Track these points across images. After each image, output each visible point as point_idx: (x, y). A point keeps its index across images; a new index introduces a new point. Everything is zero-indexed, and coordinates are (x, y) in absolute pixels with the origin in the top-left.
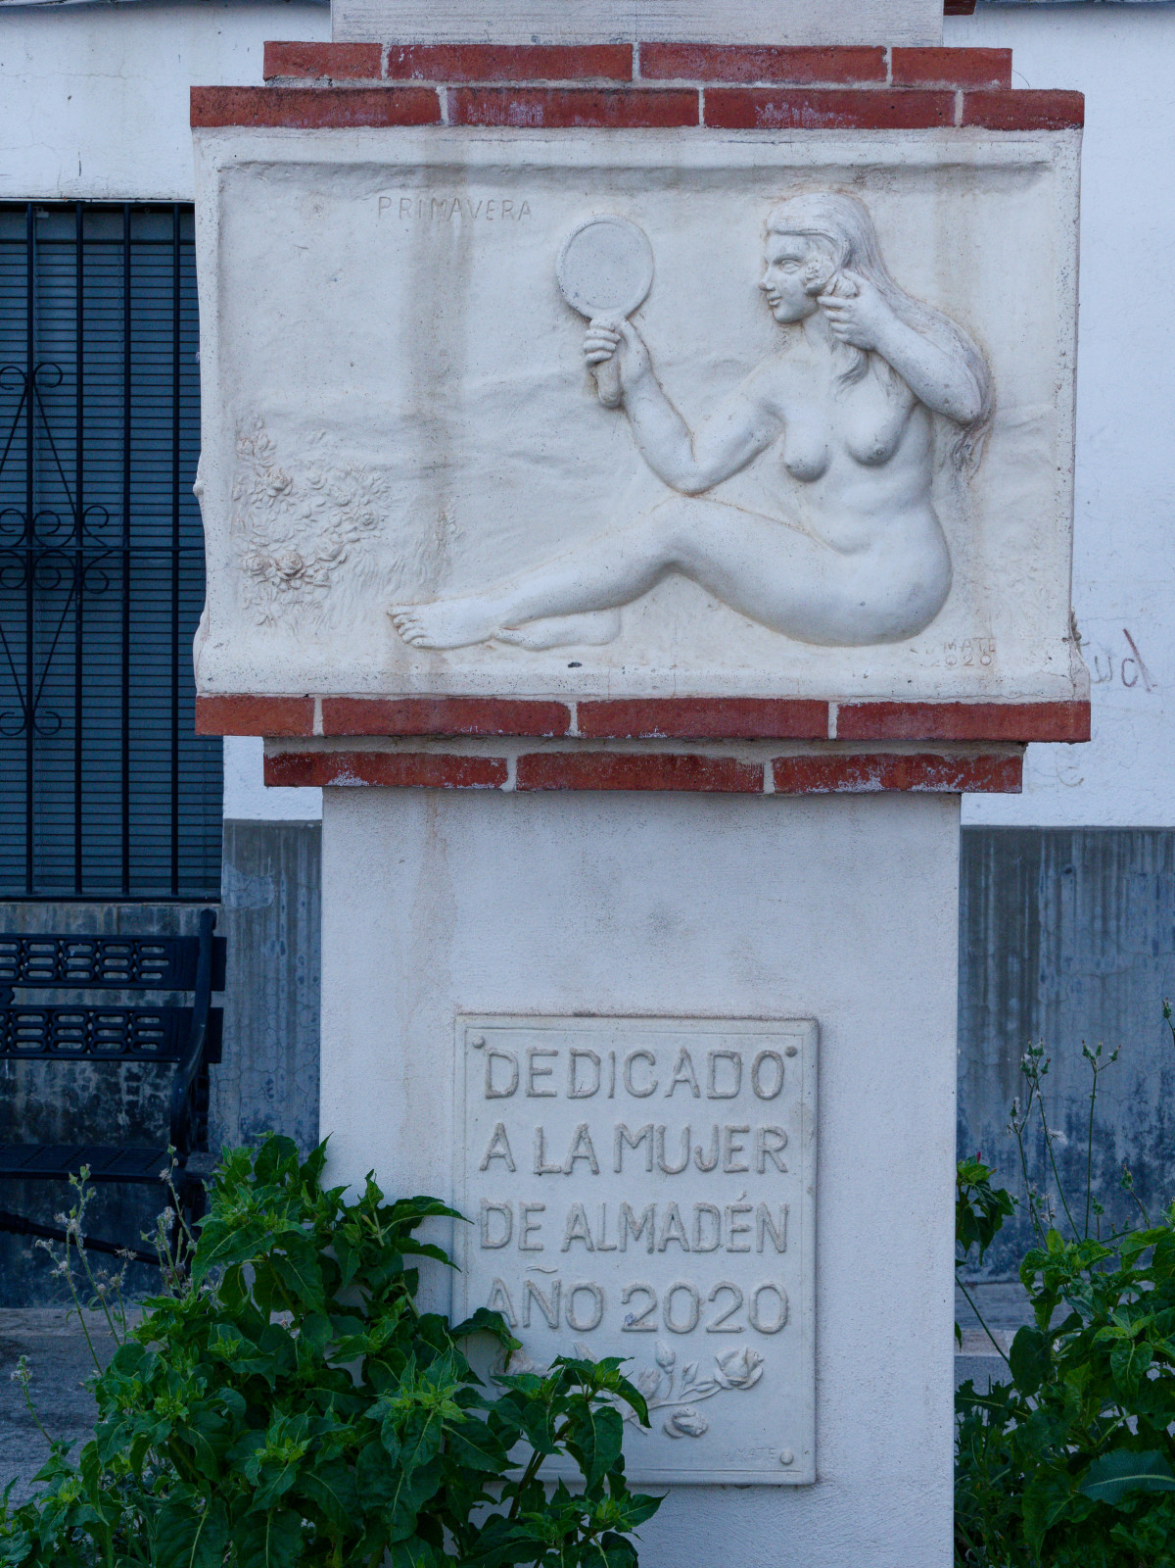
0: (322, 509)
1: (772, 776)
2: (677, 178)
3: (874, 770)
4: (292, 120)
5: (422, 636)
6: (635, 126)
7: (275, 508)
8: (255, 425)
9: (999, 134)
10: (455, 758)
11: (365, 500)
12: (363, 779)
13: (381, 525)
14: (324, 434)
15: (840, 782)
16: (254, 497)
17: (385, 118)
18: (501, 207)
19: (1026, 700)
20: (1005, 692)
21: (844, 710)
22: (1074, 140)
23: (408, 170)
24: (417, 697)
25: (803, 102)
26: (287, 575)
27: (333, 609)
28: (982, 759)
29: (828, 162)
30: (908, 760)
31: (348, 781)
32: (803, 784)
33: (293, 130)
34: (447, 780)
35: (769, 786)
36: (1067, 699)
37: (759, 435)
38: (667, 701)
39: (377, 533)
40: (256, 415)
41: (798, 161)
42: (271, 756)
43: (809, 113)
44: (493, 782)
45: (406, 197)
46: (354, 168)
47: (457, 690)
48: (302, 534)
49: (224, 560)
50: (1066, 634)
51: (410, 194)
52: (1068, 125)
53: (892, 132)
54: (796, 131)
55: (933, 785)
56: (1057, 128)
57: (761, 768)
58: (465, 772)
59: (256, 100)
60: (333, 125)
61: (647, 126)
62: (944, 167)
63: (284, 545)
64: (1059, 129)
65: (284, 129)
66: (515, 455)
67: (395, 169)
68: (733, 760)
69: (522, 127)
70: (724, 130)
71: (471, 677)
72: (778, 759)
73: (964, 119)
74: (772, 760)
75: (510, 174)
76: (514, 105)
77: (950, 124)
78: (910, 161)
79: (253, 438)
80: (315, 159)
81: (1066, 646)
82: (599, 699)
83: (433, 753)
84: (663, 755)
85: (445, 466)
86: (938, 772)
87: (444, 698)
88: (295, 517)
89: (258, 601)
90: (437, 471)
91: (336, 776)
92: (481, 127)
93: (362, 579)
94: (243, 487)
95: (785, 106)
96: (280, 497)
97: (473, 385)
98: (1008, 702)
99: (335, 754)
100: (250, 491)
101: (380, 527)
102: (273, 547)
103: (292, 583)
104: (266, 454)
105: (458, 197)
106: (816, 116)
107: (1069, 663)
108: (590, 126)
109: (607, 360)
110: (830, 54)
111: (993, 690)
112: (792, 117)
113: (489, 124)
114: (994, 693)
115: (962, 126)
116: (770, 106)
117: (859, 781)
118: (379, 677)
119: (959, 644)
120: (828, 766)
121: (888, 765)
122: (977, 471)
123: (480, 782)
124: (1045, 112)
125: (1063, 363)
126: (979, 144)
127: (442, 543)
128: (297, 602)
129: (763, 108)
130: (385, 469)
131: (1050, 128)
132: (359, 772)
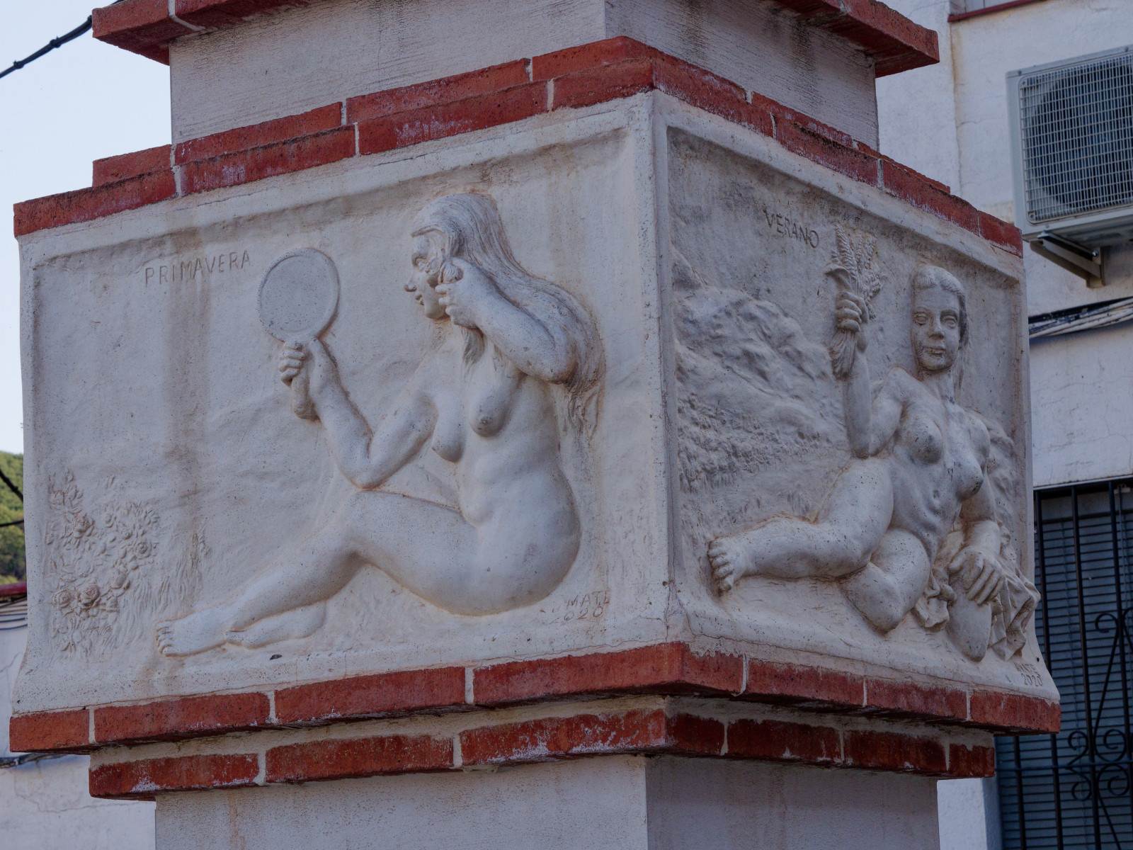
0: (114, 543)
1: (460, 749)
2: (347, 206)
3: (541, 735)
4: (78, 217)
5: (169, 645)
6: (310, 167)
7: (81, 548)
8: (67, 479)
9: (583, 111)
10: (220, 758)
11: (140, 532)
12: (156, 783)
13: (153, 552)
14: (113, 479)
15: (514, 750)
16: (65, 540)
17: (138, 200)
18: (228, 259)
19: (628, 646)
20: (609, 641)
21: (478, 674)
22: (645, 102)
23: (159, 241)
24: (160, 700)
25: (431, 117)
26: (86, 605)
27: (118, 631)
28: (631, 715)
29: (453, 166)
30: (569, 721)
31: (146, 786)
32: (485, 755)
33: (79, 224)
34: (215, 778)
35: (458, 761)
36: (661, 641)
37: (419, 425)
38: (340, 681)
39: (150, 559)
40: (66, 470)
41: (432, 170)
42: (93, 770)
43: (437, 125)
44: (249, 777)
45: (164, 263)
46: (124, 246)
47: (187, 690)
48: (100, 567)
49: (38, 598)
50: (666, 579)
51: (166, 262)
52: (638, 90)
53: (500, 128)
54: (427, 143)
55: (589, 745)
56: (630, 94)
57: (451, 742)
58: (228, 769)
59: (55, 205)
60: (104, 214)
61: (318, 165)
62: (546, 150)
63: (87, 579)
64: (632, 95)
65: (73, 225)
66: (245, 474)
67: (150, 242)
68: (428, 737)
69: (231, 186)
70: (374, 155)
71: (196, 677)
72: (464, 732)
73: (554, 103)
74: (460, 734)
75: (230, 228)
76: (226, 168)
77: (544, 110)
78: (517, 151)
79: (65, 490)
80: (95, 246)
81: (666, 590)
82: (290, 686)
83: (205, 754)
84: (374, 738)
85: (196, 492)
86: (594, 732)
87: (178, 699)
88: (96, 554)
89: (65, 630)
90: (191, 497)
91: (137, 782)
92: (204, 193)
93: (140, 600)
94: (55, 533)
95: (418, 124)
96: (84, 538)
97: (215, 417)
98: (612, 650)
99: (137, 763)
100: (61, 536)
101: (153, 553)
102: (79, 581)
103: (90, 612)
104: (75, 502)
105: (199, 257)
106: (441, 127)
107: (665, 606)
108: (278, 175)
109: (295, 375)
110: (485, 75)
111: (598, 641)
112: (423, 132)
113: (208, 189)
114: (600, 643)
115: (553, 110)
116: (407, 126)
117: (529, 747)
118: (132, 684)
119: (580, 600)
120: (504, 734)
121: (553, 730)
122: (594, 430)
123: (239, 778)
124: (619, 82)
125: (648, 313)
126: (567, 123)
127: (195, 561)
128: (94, 628)
129: (401, 129)
130: (156, 502)
131: (624, 96)
132: (154, 778)
